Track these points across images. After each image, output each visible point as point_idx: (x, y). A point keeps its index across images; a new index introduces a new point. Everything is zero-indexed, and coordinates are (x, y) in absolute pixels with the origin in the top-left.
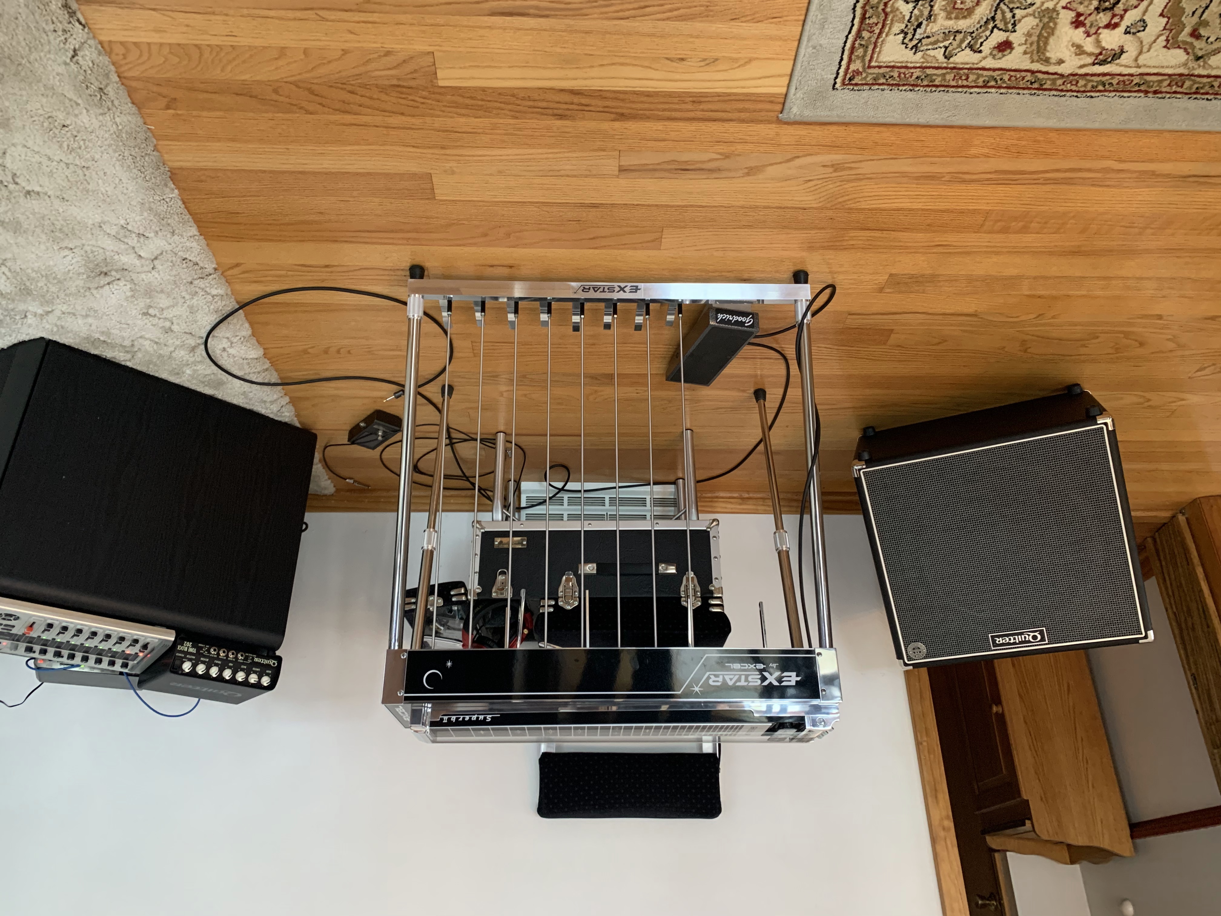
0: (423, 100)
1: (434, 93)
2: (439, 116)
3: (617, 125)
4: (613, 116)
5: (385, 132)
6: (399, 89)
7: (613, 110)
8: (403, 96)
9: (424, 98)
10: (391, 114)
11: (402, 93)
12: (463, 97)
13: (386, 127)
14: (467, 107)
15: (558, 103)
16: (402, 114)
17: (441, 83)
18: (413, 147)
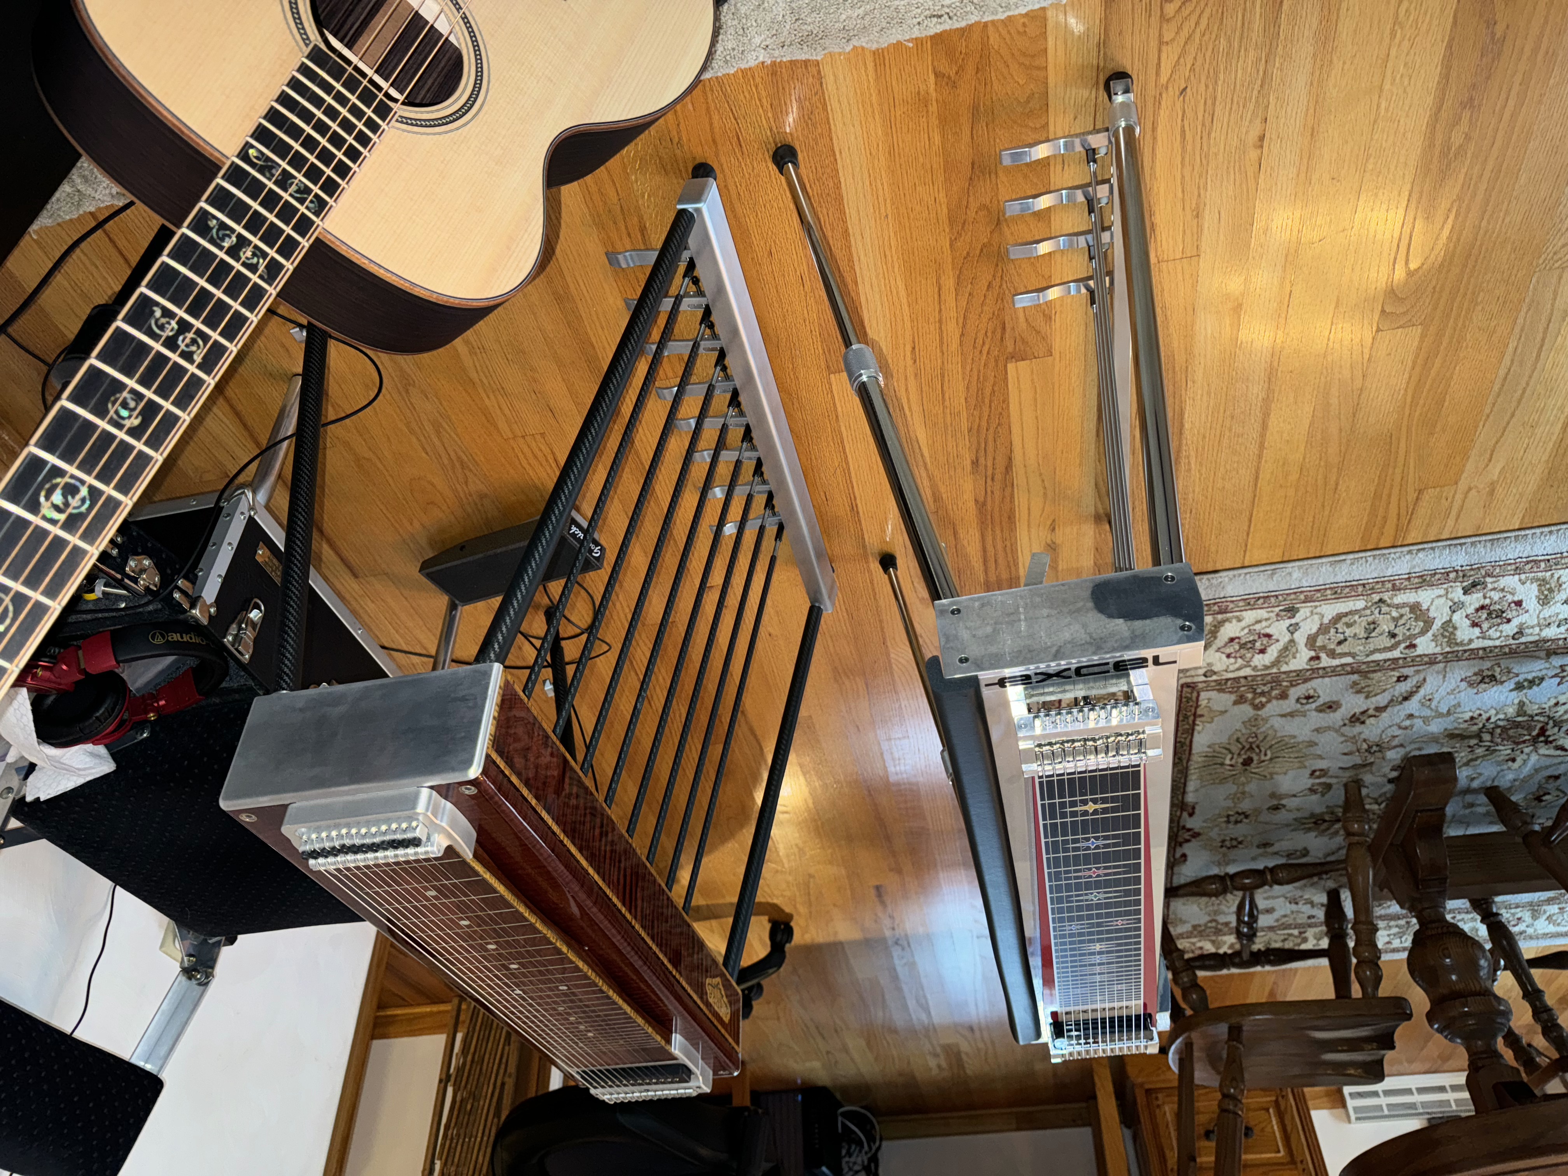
0: (985, 352)
1: (996, 361)
2: (964, 368)
3: (972, 504)
4: (982, 499)
5: (931, 319)
6: (999, 330)
7: (989, 499)
8: (989, 334)
9: (988, 353)
10: (961, 325)
11: (993, 332)
12: (994, 385)
13: (940, 321)
14: (980, 390)
15: (994, 459)
16: (962, 335)
17: (1011, 366)
18: (914, 348)
